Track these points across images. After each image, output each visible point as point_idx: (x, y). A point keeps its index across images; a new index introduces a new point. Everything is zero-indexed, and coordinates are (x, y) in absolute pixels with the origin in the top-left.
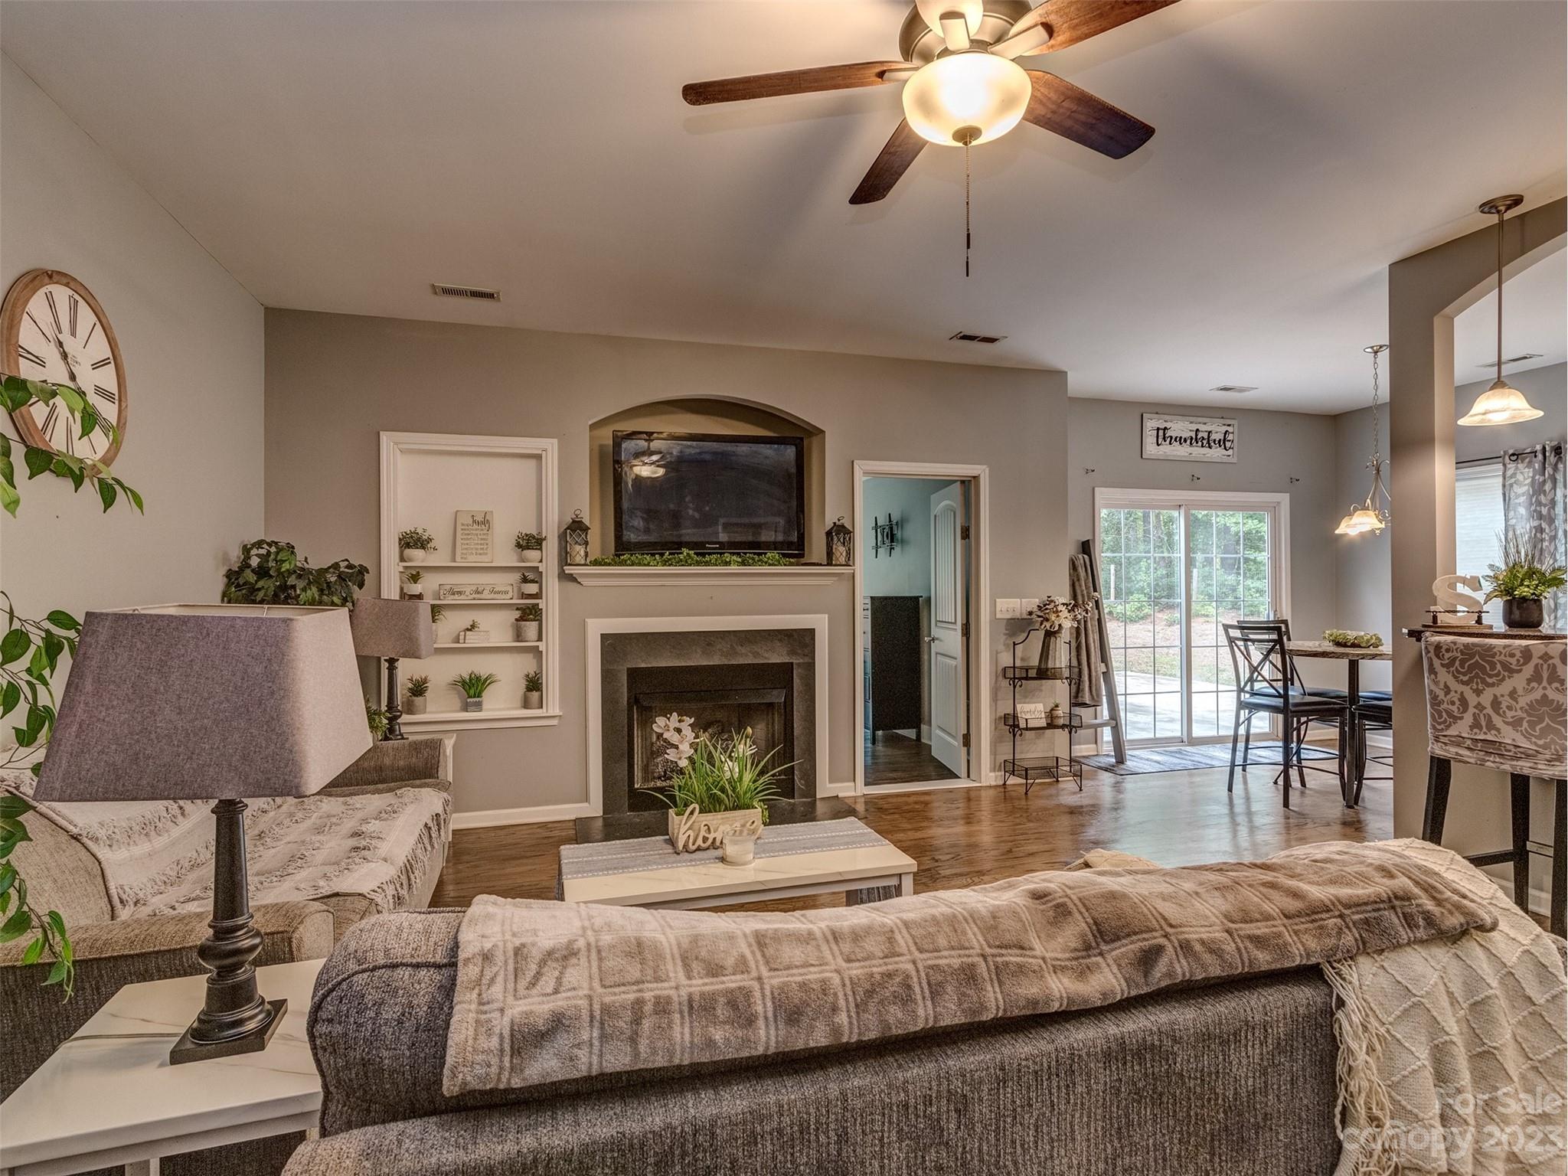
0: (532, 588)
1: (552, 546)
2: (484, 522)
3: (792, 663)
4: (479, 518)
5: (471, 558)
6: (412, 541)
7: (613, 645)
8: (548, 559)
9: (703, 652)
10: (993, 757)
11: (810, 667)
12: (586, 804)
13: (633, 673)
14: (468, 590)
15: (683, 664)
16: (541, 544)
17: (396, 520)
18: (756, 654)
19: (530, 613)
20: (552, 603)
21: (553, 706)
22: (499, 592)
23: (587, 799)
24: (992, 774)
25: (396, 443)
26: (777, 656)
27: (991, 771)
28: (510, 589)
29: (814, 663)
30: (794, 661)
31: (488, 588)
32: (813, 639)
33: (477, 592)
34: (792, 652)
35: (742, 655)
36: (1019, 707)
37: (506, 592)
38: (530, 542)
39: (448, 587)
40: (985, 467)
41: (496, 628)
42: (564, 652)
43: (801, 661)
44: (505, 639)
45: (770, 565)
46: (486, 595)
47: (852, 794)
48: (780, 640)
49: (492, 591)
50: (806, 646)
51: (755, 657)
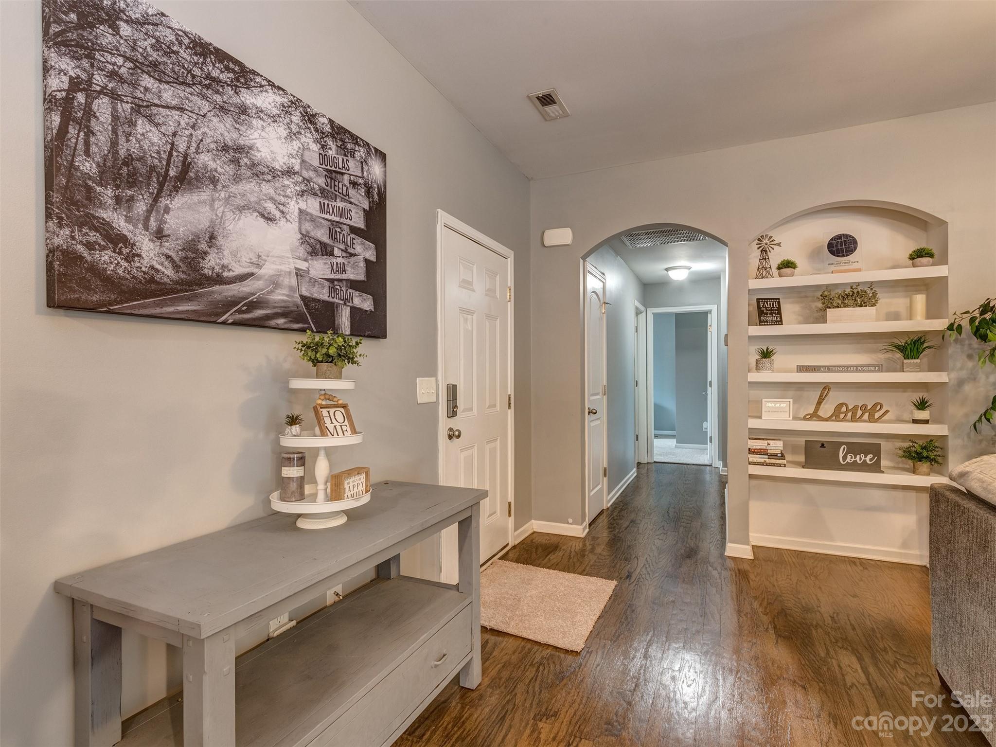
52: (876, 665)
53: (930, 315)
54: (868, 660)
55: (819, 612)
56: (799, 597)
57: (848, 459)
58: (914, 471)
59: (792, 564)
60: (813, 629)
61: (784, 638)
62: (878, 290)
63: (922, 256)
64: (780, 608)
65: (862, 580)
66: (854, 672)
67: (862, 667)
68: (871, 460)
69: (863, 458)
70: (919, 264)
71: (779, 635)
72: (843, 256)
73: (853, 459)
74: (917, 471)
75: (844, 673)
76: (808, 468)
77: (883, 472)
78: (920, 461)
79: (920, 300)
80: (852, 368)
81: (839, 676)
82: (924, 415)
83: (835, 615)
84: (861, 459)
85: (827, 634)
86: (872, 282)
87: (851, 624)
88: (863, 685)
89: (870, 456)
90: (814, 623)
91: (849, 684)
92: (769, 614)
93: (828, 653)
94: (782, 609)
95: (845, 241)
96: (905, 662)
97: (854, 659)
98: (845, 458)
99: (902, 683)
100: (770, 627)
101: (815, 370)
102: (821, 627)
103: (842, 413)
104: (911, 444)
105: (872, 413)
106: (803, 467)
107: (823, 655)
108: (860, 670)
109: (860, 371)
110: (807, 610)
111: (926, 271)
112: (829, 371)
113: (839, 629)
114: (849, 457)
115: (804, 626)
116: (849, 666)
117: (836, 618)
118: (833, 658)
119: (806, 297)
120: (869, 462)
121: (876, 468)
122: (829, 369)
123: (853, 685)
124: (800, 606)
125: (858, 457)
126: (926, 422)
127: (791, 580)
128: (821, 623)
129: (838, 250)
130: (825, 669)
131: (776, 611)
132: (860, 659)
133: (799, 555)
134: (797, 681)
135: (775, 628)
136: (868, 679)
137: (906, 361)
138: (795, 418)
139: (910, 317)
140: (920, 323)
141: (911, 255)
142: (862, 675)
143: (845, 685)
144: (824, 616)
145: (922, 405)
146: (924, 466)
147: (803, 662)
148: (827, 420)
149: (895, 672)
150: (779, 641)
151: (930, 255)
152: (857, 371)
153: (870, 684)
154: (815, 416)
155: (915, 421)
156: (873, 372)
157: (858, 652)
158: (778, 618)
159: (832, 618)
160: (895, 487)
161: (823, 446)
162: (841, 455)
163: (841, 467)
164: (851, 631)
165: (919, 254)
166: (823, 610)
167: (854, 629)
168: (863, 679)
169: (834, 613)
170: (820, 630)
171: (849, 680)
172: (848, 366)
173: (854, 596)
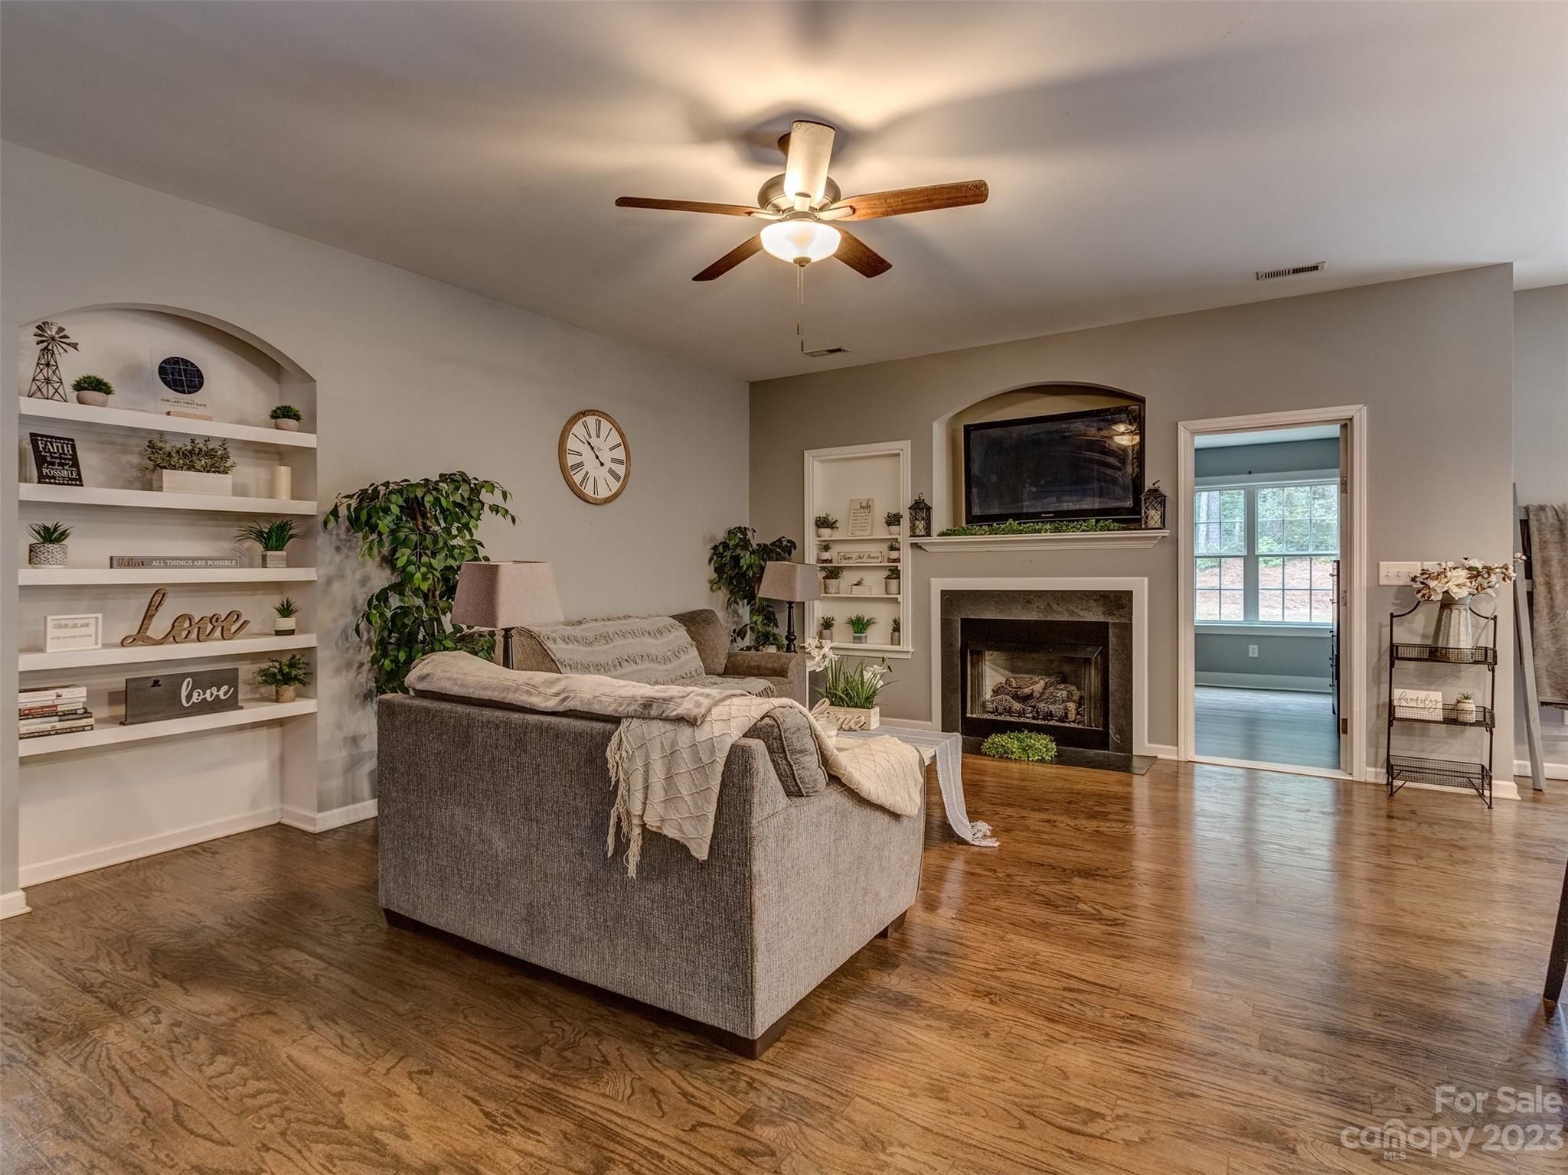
0: (894, 555)
1: (906, 522)
2: (867, 507)
3: (1106, 624)
4: (864, 504)
5: (857, 533)
6: (823, 523)
7: (951, 599)
8: (902, 533)
9: (1023, 609)
10: (1373, 750)
11: (1127, 629)
12: (930, 723)
13: (965, 622)
14: (854, 556)
15: (1005, 618)
16: (899, 521)
17: (815, 509)
18: (1072, 613)
19: (895, 574)
20: (906, 567)
21: (907, 644)
22: (873, 558)
23: (930, 719)
24: (1372, 769)
25: (813, 457)
26: (1093, 615)
27: (1368, 765)
28: (880, 555)
29: (1131, 624)
30: (1110, 621)
31: (866, 555)
32: (1131, 601)
33: (860, 558)
34: (1109, 613)
35: (1058, 613)
36: (1397, 693)
37: (878, 558)
38: (893, 520)
39: (842, 554)
40: (1360, 406)
41: (874, 584)
42: (915, 604)
43: (1117, 621)
44: (878, 592)
45: (1083, 531)
46: (865, 559)
47: (1174, 758)
48: (1095, 600)
49: (869, 557)
50: (1123, 607)
51: (1070, 615)
52: (321, 944)
53: (295, 496)
54: (309, 944)
55: (206, 927)
56: (161, 924)
57: (195, 699)
58: (277, 699)
59: (107, 891)
60: (218, 950)
61: (190, 980)
62: (232, 452)
63: (289, 417)
64: (149, 952)
65: (224, 868)
66: (306, 963)
67: (309, 954)
68: (225, 693)
69: (215, 693)
70: (285, 427)
71: (181, 983)
72: (183, 392)
73: (201, 697)
74: (282, 699)
75: (298, 970)
76: (132, 724)
77: (242, 708)
78: (286, 684)
79: (284, 473)
80: (200, 563)
81: (295, 977)
82: (289, 623)
83: (229, 921)
84: (212, 694)
85: (239, 944)
86: (225, 439)
87: (257, 920)
88: (326, 969)
89: (225, 688)
90: (213, 942)
91: (312, 978)
92: (139, 966)
93: (260, 963)
94: (152, 950)
95: (185, 370)
96: (343, 925)
97: (293, 952)
98: (189, 697)
99: (359, 945)
100: (157, 979)
101: (143, 564)
102: (224, 942)
103: (185, 629)
104: (271, 664)
105: (228, 625)
106: (122, 724)
107: (256, 968)
108: (310, 959)
109: (211, 567)
110: (187, 934)
111: (289, 437)
112: (166, 567)
113: (249, 932)
114: (195, 694)
115: (204, 952)
116: (295, 961)
117: (234, 923)
118: (271, 964)
119: (112, 443)
120: (222, 697)
121: (231, 704)
122: (165, 562)
123: (316, 976)
124: (173, 934)
125: (208, 692)
126: (291, 632)
127: (125, 910)
128: (223, 938)
129: (174, 380)
130: (274, 980)
131: (146, 957)
132: (300, 948)
133: (105, 873)
134: (254, 1011)
135: (165, 977)
136: (324, 960)
137: (269, 553)
138: (105, 646)
139: (272, 494)
140: (283, 503)
141: (274, 412)
142: (317, 961)
143: (309, 981)
144: (218, 928)
145: (286, 611)
146: (289, 691)
147: (242, 990)
148: (161, 642)
149: (343, 939)
150: (187, 987)
151: (297, 417)
152: (207, 567)
153: (331, 964)
154: (140, 637)
155: (278, 633)
156: (228, 567)
157: (292, 943)
158: (157, 964)
159: (229, 925)
160: (241, 728)
161: (156, 683)
162: (184, 693)
163: (184, 712)
164: (264, 926)
165: (282, 414)
166: (209, 923)
167: (264, 923)
168: (322, 965)
169: (226, 918)
170: (228, 946)
171: (309, 974)
172: (194, 559)
173: (233, 889)
